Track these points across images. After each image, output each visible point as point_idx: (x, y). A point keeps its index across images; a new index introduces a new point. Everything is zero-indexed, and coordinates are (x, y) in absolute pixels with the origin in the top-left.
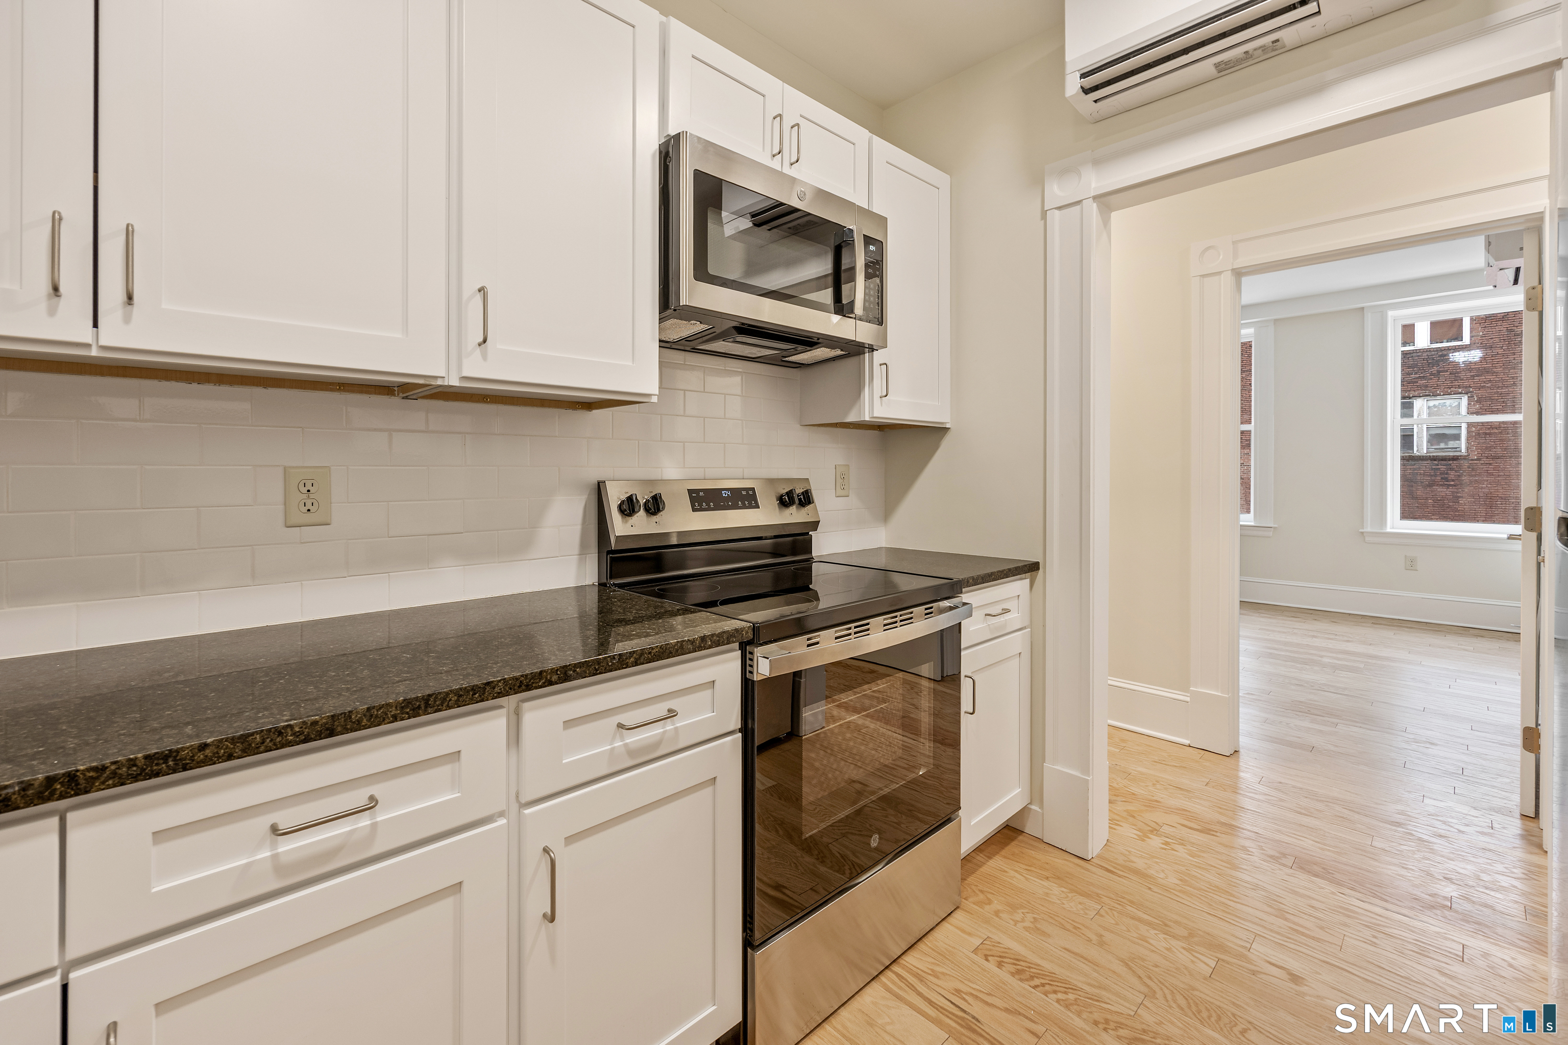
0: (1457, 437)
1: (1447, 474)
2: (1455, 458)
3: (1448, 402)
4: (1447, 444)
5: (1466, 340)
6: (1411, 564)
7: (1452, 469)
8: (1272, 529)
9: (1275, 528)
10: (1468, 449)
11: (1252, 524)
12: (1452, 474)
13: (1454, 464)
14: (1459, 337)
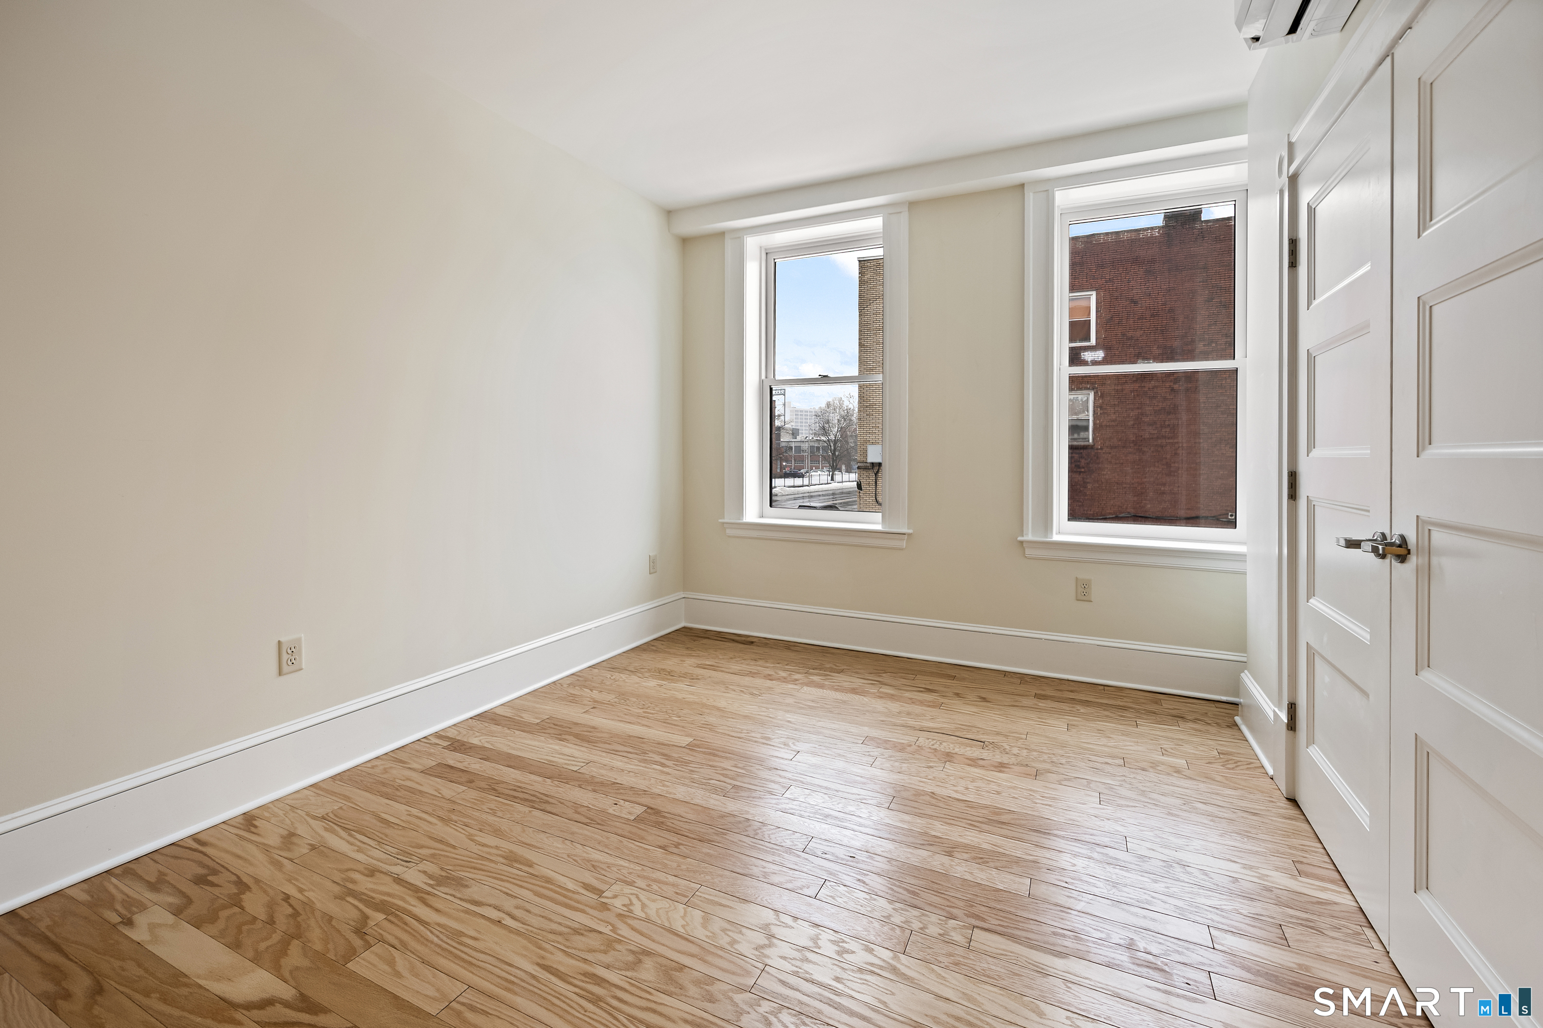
0: (1086, 428)
1: (1079, 461)
2: (1085, 448)
3: (1080, 397)
4: (1079, 434)
5: (1093, 341)
6: (1083, 591)
7: (1082, 457)
8: (906, 537)
9: (909, 535)
10: (1094, 439)
11: (879, 527)
12: (1083, 462)
13: (1084, 452)
14: (1088, 338)
